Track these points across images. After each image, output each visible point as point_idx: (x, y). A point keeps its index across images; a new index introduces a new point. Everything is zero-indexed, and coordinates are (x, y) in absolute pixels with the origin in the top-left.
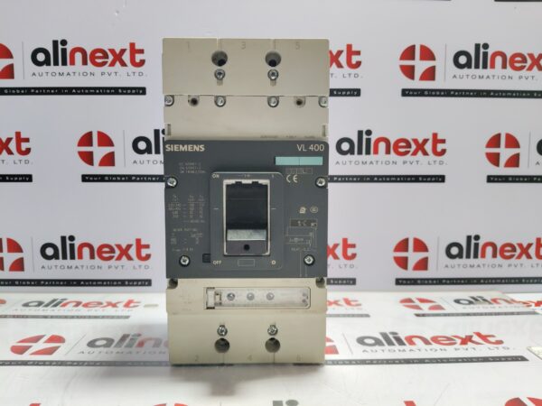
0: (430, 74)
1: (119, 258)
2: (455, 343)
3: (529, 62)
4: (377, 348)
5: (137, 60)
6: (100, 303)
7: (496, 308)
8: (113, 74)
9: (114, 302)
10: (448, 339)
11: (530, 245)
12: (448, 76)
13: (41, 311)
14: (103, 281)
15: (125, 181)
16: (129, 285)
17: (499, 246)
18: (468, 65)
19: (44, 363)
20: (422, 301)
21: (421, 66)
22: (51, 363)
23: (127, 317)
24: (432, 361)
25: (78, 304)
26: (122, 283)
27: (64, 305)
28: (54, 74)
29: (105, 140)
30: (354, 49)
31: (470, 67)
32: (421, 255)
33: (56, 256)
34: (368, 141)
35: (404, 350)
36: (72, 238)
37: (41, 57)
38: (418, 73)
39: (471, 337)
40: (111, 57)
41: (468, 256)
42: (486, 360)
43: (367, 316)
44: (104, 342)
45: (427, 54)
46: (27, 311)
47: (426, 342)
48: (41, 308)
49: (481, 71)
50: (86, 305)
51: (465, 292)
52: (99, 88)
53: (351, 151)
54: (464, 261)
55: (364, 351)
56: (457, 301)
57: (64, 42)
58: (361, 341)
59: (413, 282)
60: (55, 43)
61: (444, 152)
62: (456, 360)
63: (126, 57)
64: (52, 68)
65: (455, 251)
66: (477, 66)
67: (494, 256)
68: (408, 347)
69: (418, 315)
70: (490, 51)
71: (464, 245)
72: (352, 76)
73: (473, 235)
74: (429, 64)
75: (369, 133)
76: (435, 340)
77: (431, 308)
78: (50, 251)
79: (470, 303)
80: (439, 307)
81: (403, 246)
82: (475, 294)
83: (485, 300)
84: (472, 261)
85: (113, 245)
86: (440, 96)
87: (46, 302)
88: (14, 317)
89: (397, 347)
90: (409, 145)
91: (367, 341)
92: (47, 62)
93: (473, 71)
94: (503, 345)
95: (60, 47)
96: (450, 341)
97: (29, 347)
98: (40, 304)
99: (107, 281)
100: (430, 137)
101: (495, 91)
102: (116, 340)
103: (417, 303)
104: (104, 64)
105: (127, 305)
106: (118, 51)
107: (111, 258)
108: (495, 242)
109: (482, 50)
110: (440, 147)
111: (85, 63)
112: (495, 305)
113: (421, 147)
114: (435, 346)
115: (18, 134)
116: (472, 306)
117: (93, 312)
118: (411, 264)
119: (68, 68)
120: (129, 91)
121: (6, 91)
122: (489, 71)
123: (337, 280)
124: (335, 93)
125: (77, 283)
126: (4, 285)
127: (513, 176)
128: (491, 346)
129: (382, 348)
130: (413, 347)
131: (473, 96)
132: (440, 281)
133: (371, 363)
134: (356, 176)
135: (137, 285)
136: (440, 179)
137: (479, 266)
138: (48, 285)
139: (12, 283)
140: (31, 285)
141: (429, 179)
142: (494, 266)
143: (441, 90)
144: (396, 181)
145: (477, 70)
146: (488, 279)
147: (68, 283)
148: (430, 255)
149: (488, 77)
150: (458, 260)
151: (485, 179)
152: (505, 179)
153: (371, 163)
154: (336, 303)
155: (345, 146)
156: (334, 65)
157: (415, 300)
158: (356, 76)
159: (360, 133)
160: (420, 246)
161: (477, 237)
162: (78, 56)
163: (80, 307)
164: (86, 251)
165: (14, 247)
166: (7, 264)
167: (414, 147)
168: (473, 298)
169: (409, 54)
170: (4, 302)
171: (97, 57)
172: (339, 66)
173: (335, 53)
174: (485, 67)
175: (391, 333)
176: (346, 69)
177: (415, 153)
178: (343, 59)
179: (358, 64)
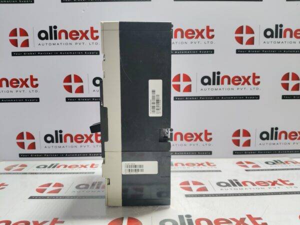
0: (251, 41)
1: (86, 142)
2: (268, 185)
4: (228, 187)
5: (95, 36)
6: (77, 166)
7: (288, 166)
8: (82, 44)
9: (84, 165)
10: (265, 183)
12: (261, 42)
13: (46, 170)
14: (78, 154)
15: (89, 101)
16: (91, 156)
17: (288, 133)
18: (272, 36)
19: (55, 198)
20: (248, 163)
21: (246, 37)
22: (59, 197)
23: (93, 173)
24: (257, 194)
25: (65, 166)
26: (88, 155)
27: (59, 167)
28: (50, 44)
29: (78, 79)
30: (210, 28)
31: (272, 37)
32: (247, 138)
33: (52, 141)
34: (218, 77)
35: (242, 189)
36: (61, 131)
37: (43, 35)
39: (277, 181)
40: (80, 35)
41: (272, 139)
42: (286, 193)
43: (220, 171)
44: (84, 186)
45: (250, 30)
46: (39, 171)
47: (253, 184)
48: (46, 168)
49: (278, 39)
50: (70, 167)
51: (271, 158)
52: (74, 52)
53: (209, 83)
54: (270, 141)
55: (221, 189)
56: (267, 163)
57: (55, 27)
58: (219, 184)
59: (243, 153)
60: (51, 28)
61: (259, 83)
62: (270, 194)
63: (89, 35)
64: (49, 41)
65: (265, 136)
66: (276, 37)
67: (286, 138)
68: (244, 187)
69: (247, 170)
70: (284, 29)
71: (270, 133)
72: (210, 43)
73: (274, 127)
74: (251, 36)
75: (219, 73)
76: (258, 183)
77: (253, 167)
78: (49, 139)
79: (274, 164)
80: (257, 166)
81: (237, 134)
82: (276, 159)
83: (282, 162)
84: (274, 141)
85: (83, 135)
86: (257, 53)
87: (49, 165)
88: (31, 173)
89: (238, 187)
90: (240, 80)
91: (222, 184)
92: (46, 38)
93: (274, 39)
94: (294, 186)
95: (53, 30)
96: (266, 184)
97: (45, 190)
98: (45, 167)
99: (79, 154)
100: (252, 75)
101: (286, 50)
102: (90, 185)
103: (246, 164)
104: (77, 38)
105: (92, 166)
106: (84, 32)
107: (82, 142)
108: (286, 131)
109: (279, 28)
110: (257, 80)
111: (67, 38)
112: (287, 165)
113: (246, 80)
114: (258, 186)
115: (31, 77)
116: (275, 165)
117: (74, 170)
118: (241, 143)
119: (58, 41)
120: (90, 53)
121: (25, 54)
122: (283, 39)
123: (202, 152)
124: (200, 52)
125: (64, 155)
126: (25, 157)
127: (296, 96)
128: (288, 186)
129: (230, 188)
130: (246, 187)
131: (275, 53)
132: (257, 152)
133: (226, 195)
134: (212, 97)
135: (96, 156)
136: (257, 97)
137: (277, 144)
138: (49, 157)
139: (29, 155)
140: (39, 157)
141: (250, 99)
142: (285, 144)
143: (257, 50)
144: (233, 99)
145: (276, 39)
146: (282, 151)
147: (59, 155)
148: (251, 138)
149: (282, 42)
150: (266, 141)
151: (281, 97)
152: (292, 97)
153: (220, 89)
154: (202, 164)
155: (206, 81)
156: (200, 37)
157: (244, 162)
158: (212, 43)
159: (214, 73)
160: (246, 134)
161: (277, 129)
162: (63, 34)
163: (67, 168)
164: (68, 138)
165: (30, 136)
166: (26, 146)
167: (243, 80)
168: (275, 161)
169: (240, 30)
170: (25, 166)
171: (73, 35)
172: (203, 37)
173: (200, 31)
174: (281, 37)
175: (234, 180)
176: (206, 39)
177: (243, 84)
178: (204, 34)
179: (213, 36)
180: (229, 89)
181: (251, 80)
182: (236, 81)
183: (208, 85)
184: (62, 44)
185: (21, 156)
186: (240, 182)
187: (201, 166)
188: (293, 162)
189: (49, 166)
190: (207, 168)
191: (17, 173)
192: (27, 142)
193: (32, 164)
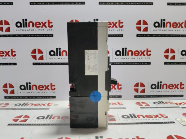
0: (146, 29)
1: (45, 89)
3: (179, 25)
4: (128, 119)
5: (50, 26)
6: (39, 104)
8: (42, 30)
9: (44, 104)
10: (151, 116)
11: (178, 85)
12: (152, 30)
13: (20, 107)
17: (168, 85)
18: (158, 26)
20: (143, 103)
21: (143, 27)
23: (49, 109)
24: (145, 123)
25: (32, 104)
26: (46, 97)
27: (28, 105)
28: (23, 30)
29: (40, 52)
30: (121, 21)
33: (25, 89)
34: (126, 51)
35: (136, 120)
36: (30, 83)
38: (142, 29)
39: (158, 115)
40: (42, 25)
41: (158, 88)
42: (162, 123)
43: (125, 108)
44: (42, 117)
45: (145, 23)
46: (16, 107)
47: (144, 117)
49: (163, 28)
50: (35, 105)
51: (157, 100)
53: (120, 55)
54: (157, 90)
55: (124, 120)
56: (154, 103)
57: (26, 20)
58: (123, 117)
59: (140, 97)
60: (23, 20)
61: (150, 55)
62: (153, 123)
63: (47, 25)
64: (22, 28)
65: (154, 87)
67: (167, 88)
68: (138, 119)
69: (141, 108)
70: (166, 22)
71: (157, 85)
72: (120, 30)
73: (160, 81)
74: (145, 26)
75: (126, 49)
76: (147, 116)
77: (146, 105)
78: (23, 87)
79: (158, 103)
80: (148, 105)
81: (137, 85)
82: (160, 101)
83: (163, 103)
84: (159, 90)
88: (12, 109)
89: (134, 119)
91: (125, 117)
92: (21, 26)
93: (160, 28)
94: (168, 118)
98: (20, 104)
100: (146, 50)
101: (167, 35)
103: (141, 104)
104: (39, 27)
105: (48, 105)
106: (44, 23)
107: (42, 89)
109: (163, 21)
110: (149, 53)
113: (143, 53)
114: (146, 118)
115: (12, 50)
116: (159, 105)
118: (139, 91)
119: (28, 28)
120: (48, 36)
121: (8, 36)
122: (165, 28)
123: (116, 96)
124: (115, 36)
125: (32, 97)
126: (8, 98)
127: (173, 63)
128: (164, 118)
129: (130, 119)
130: (139, 119)
131: (160, 36)
132: (149, 96)
133: (126, 124)
134: (122, 63)
135: (51, 98)
136: (149, 63)
137: (161, 91)
138: (22, 98)
139: (10, 98)
140: (16, 98)
141: (145, 64)
142: (166, 91)
143: (149, 35)
144: (135, 64)
145: (161, 28)
146: (164, 96)
147: (29, 97)
148: (146, 88)
149: (165, 30)
150: (155, 90)
151: (164, 63)
152: (170, 63)
153: (127, 58)
154: (115, 104)
155: (118, 53)
156: (114, 27)
157: (140, 103)
158: (122, 30)
159: (123, 49)
160: (142, 85)
161: (161, 82)
162: (31, 24)
163: (33, 105)
164: (34, 87)
165: (11, 86)
166: (9, 92)
167: (140, 53)
168: (159, 102)
169: (139, 23)
170: (8, 104)
171: (37, 25)
172: (116, 27)
173: (115, 23)
174: (164, 27)
175: (132, 114)
176: (119, 28)
177: (141, 55)
178: (117, 25)
179: (122, 26)
180: (132, 58)
181: (145, 53)
182: (136, 53)
183: (119, 56)
184: (31, 30)
185: (6, 98)
186: (136, 115)
187: (114, 105)
188: (170, 103)
189: (22, 104)
190: (118, 106)
191: (3, 109)
192: (10, 90)
193: (12, 103)
